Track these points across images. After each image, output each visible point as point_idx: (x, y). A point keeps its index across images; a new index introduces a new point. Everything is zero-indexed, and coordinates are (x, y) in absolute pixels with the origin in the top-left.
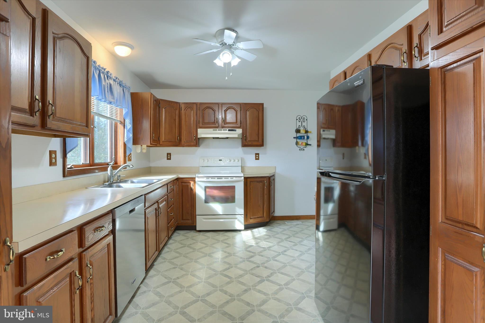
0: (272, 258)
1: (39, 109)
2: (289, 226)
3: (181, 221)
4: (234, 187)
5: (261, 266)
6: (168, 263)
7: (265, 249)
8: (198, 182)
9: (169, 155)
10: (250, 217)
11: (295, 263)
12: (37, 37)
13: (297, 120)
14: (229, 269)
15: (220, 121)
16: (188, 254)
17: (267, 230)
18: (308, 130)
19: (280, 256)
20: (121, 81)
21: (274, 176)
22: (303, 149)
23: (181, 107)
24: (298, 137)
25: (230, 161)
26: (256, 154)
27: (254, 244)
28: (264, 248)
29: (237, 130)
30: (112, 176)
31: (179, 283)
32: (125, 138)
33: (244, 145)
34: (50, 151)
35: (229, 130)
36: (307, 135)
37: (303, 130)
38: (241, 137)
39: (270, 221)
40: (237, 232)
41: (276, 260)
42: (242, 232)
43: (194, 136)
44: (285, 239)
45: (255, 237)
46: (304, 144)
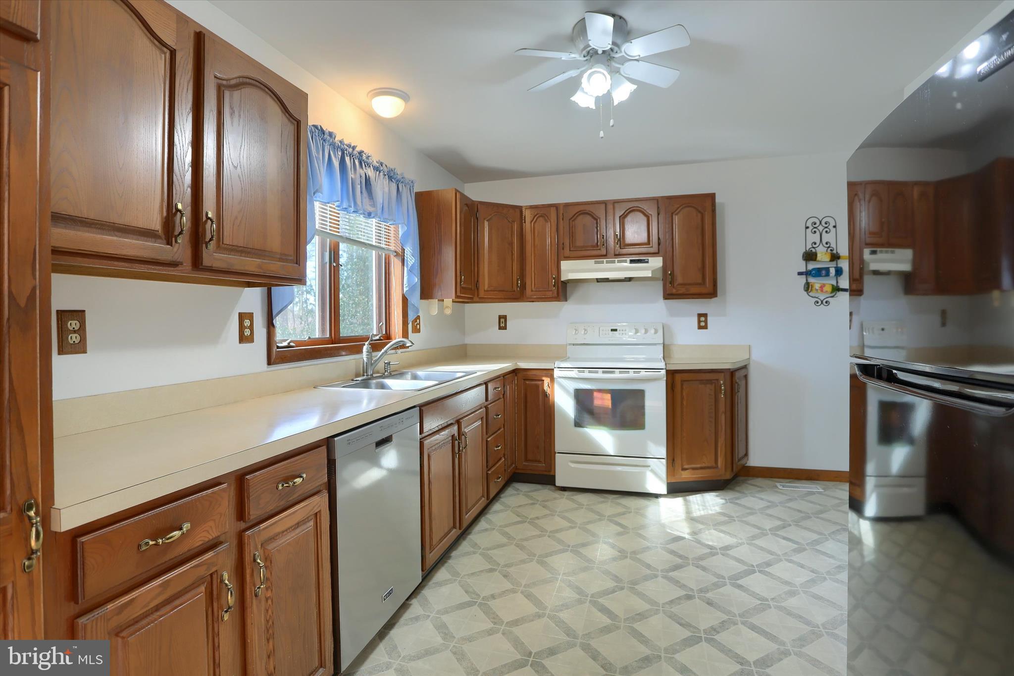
0: (730, 578)
1: (181, 229)
2: (786, 495)
3: (524, 463)
4: (640, 394)
5: (696, 597)
6: (480, 557)
7: (713, 551)
8: (559, 380)
9: (503, 320)
10: (682, 465)
11: (792, 603)
12: (179, 88)
13: (807, 230)
14: (614, 591)
15: (611, 241)
16: (526, 539)
17: (726, 499)
18: (839, 252)
19: (752, 576)
20: (392, 170)
21: (745, 367)
22: (824, 302)
23: (525, 216)
24: (811, 271)
25: (637, 331)
26: (700, 315)
27: (688, 534)
28: (711, 547)
29: (651, 259)
30: (371, 363)
31: (491, 609)
32: (404, 286)
33: (668, 296)
34: (239, 313)
35: (632, 261)
36: (837, 264)
37: (824, 254)
38: (660, 275)
39: (735, 477)
40: (650, 498)
41: (740, 587)
42: (661, 500)
43: (552, 277)
44: (770, 530)
45: (692, 515)
46: (828, 288)
